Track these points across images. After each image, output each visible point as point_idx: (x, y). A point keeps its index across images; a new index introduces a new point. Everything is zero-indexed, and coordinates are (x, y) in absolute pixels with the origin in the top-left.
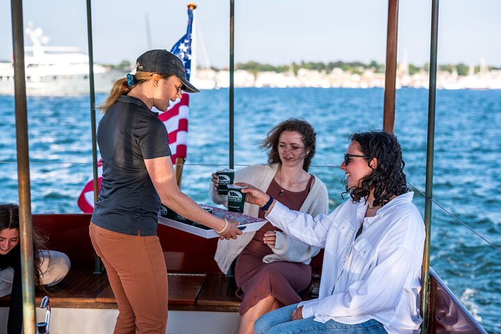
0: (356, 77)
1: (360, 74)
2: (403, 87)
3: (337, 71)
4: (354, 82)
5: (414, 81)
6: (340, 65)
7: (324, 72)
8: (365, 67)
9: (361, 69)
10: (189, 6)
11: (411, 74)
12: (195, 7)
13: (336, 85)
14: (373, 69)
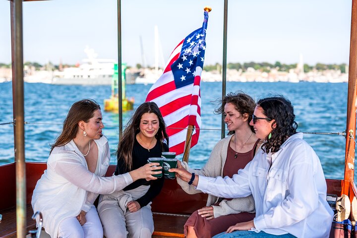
0: (265, 74)
1: (268, 72)
2: (300, 81)
3: (250, 69)
4: (263, 77)
5: (308, 77)
6: (252, 65)
7: (241, 70)
8: (272, 66)
9: (268, 68)
10: (205, 10)
11: (305, 72)
12: (210, 10)
13: (251, 80)
14: (278, 68)
